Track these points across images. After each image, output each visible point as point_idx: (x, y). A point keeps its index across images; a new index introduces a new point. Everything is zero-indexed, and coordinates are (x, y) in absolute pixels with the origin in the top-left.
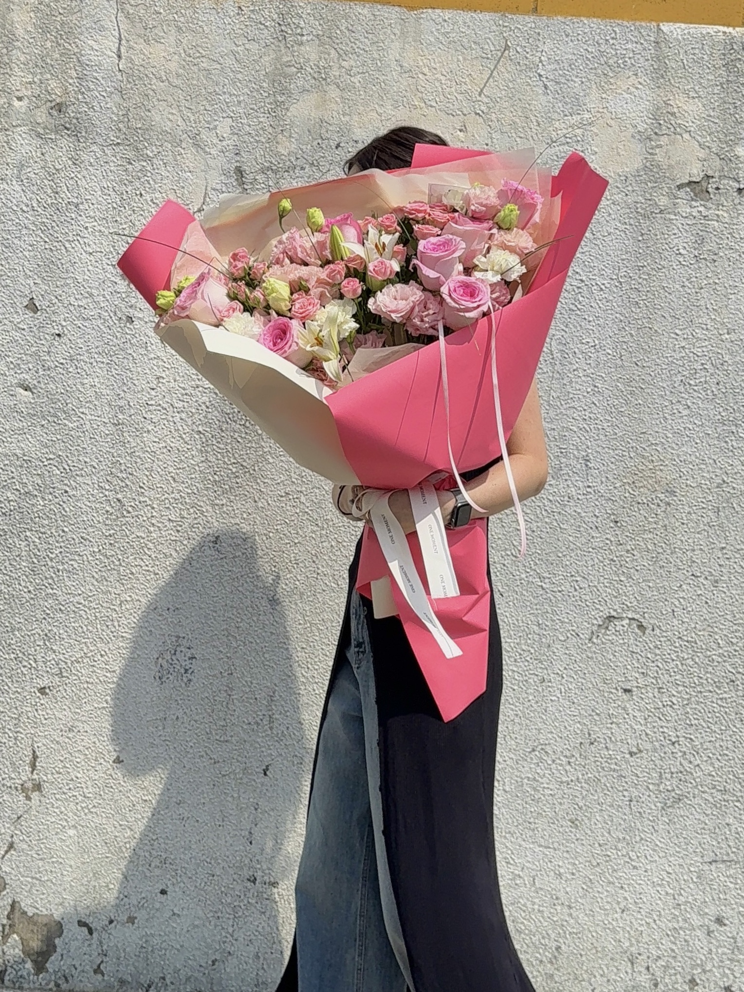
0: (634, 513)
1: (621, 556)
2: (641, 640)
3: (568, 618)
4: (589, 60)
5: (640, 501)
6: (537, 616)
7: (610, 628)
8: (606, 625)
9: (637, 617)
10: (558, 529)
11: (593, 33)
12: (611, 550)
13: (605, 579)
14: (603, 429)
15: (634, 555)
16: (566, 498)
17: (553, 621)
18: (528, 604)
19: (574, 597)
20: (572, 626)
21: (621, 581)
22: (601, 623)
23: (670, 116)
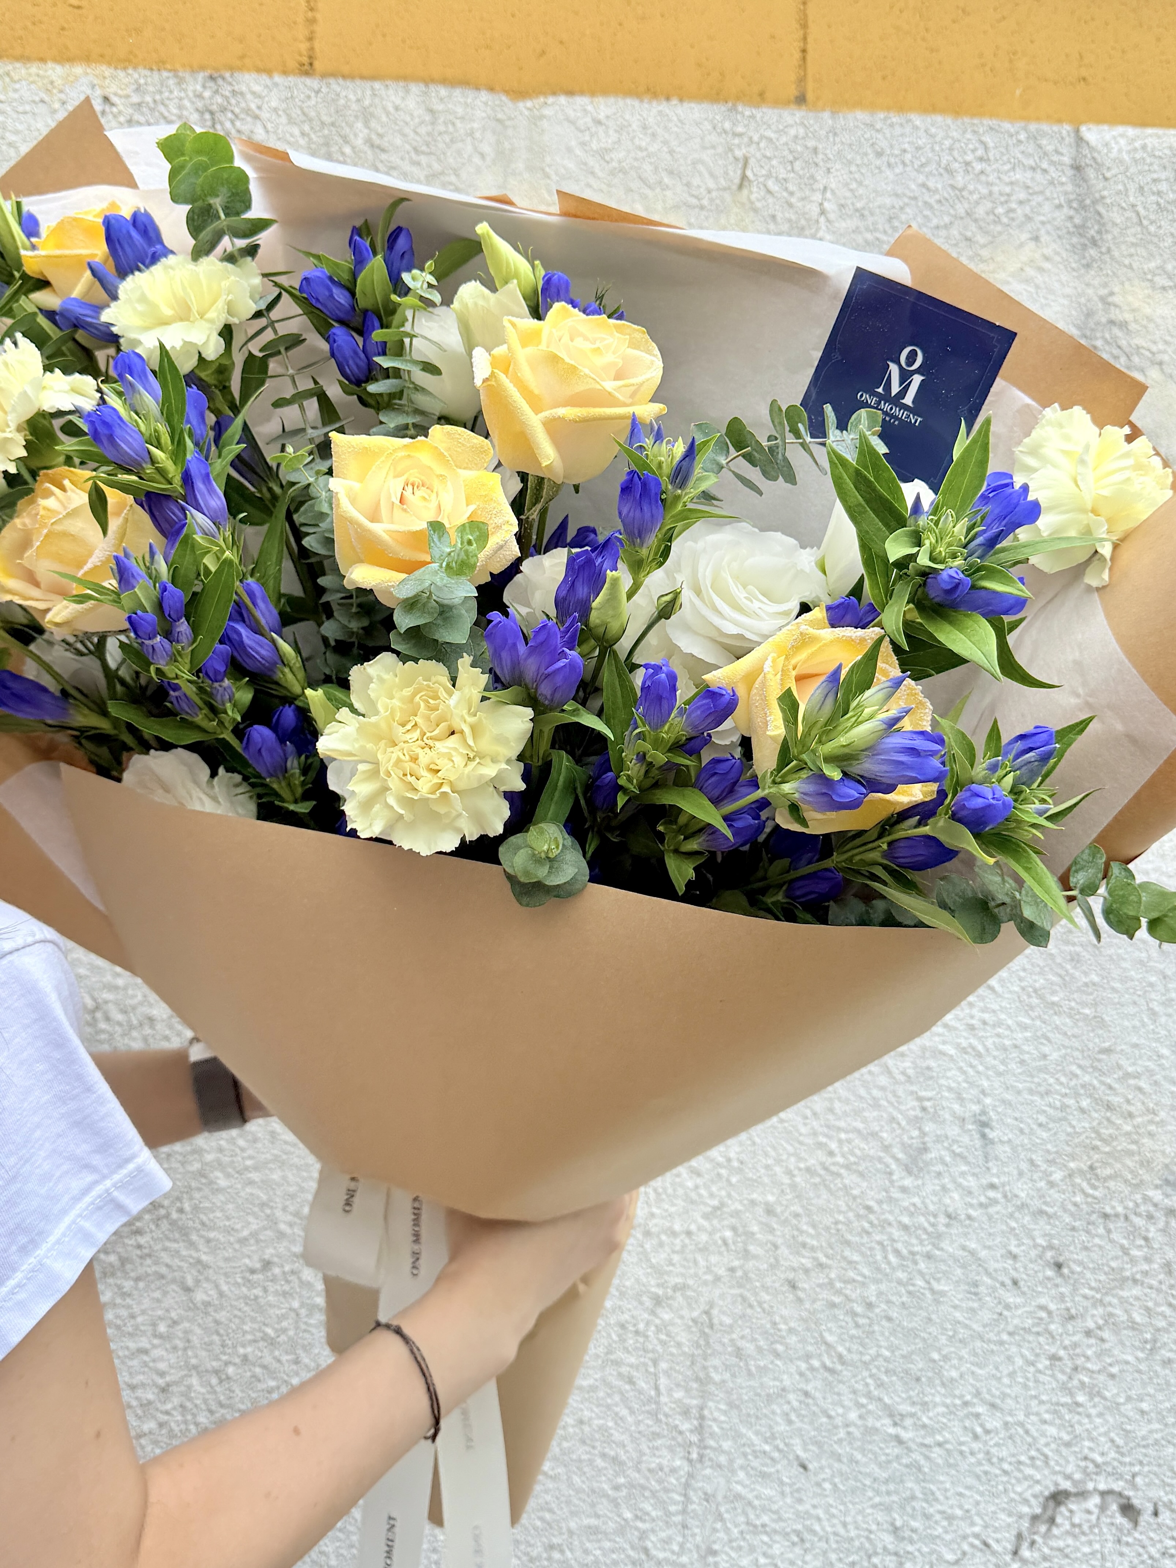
0: (1097, 1241)
1: (1075, 1345)
2: (1130, 1540)
3: (961, 1507)
4: (931, 207)
5: (1108, 1210)
6: (888, 1509)
7: (1059, 1520)
8: (1049, 1513)
9: (1118, 1486)
10: (928, 1295)
11: (937, 148)
12: (1050, 1334)
13: (1042, 1402)
14: (1016, 1046)
15: (1102, 1340)
16: (942, 1219)
17: (927, 1517)
18: (868, 1482)
19: (972, 1453)
20: (973, 1524)
21: (1078, 1404)
22: (1038, 1511)
23: (1116, 331)
